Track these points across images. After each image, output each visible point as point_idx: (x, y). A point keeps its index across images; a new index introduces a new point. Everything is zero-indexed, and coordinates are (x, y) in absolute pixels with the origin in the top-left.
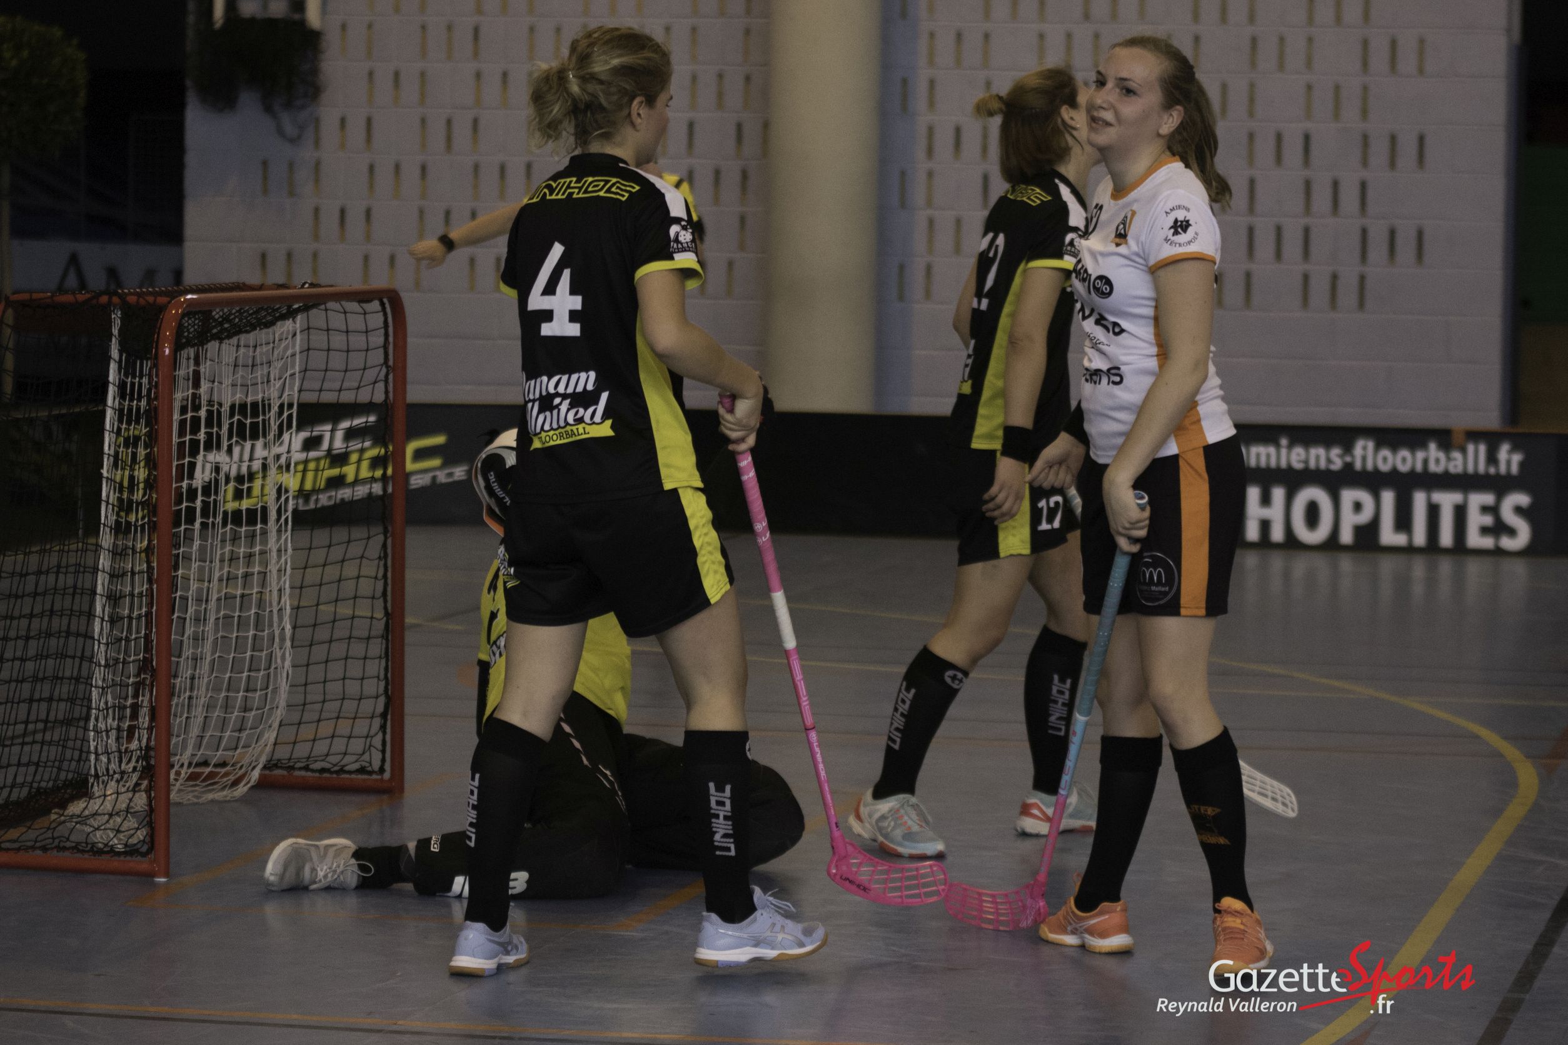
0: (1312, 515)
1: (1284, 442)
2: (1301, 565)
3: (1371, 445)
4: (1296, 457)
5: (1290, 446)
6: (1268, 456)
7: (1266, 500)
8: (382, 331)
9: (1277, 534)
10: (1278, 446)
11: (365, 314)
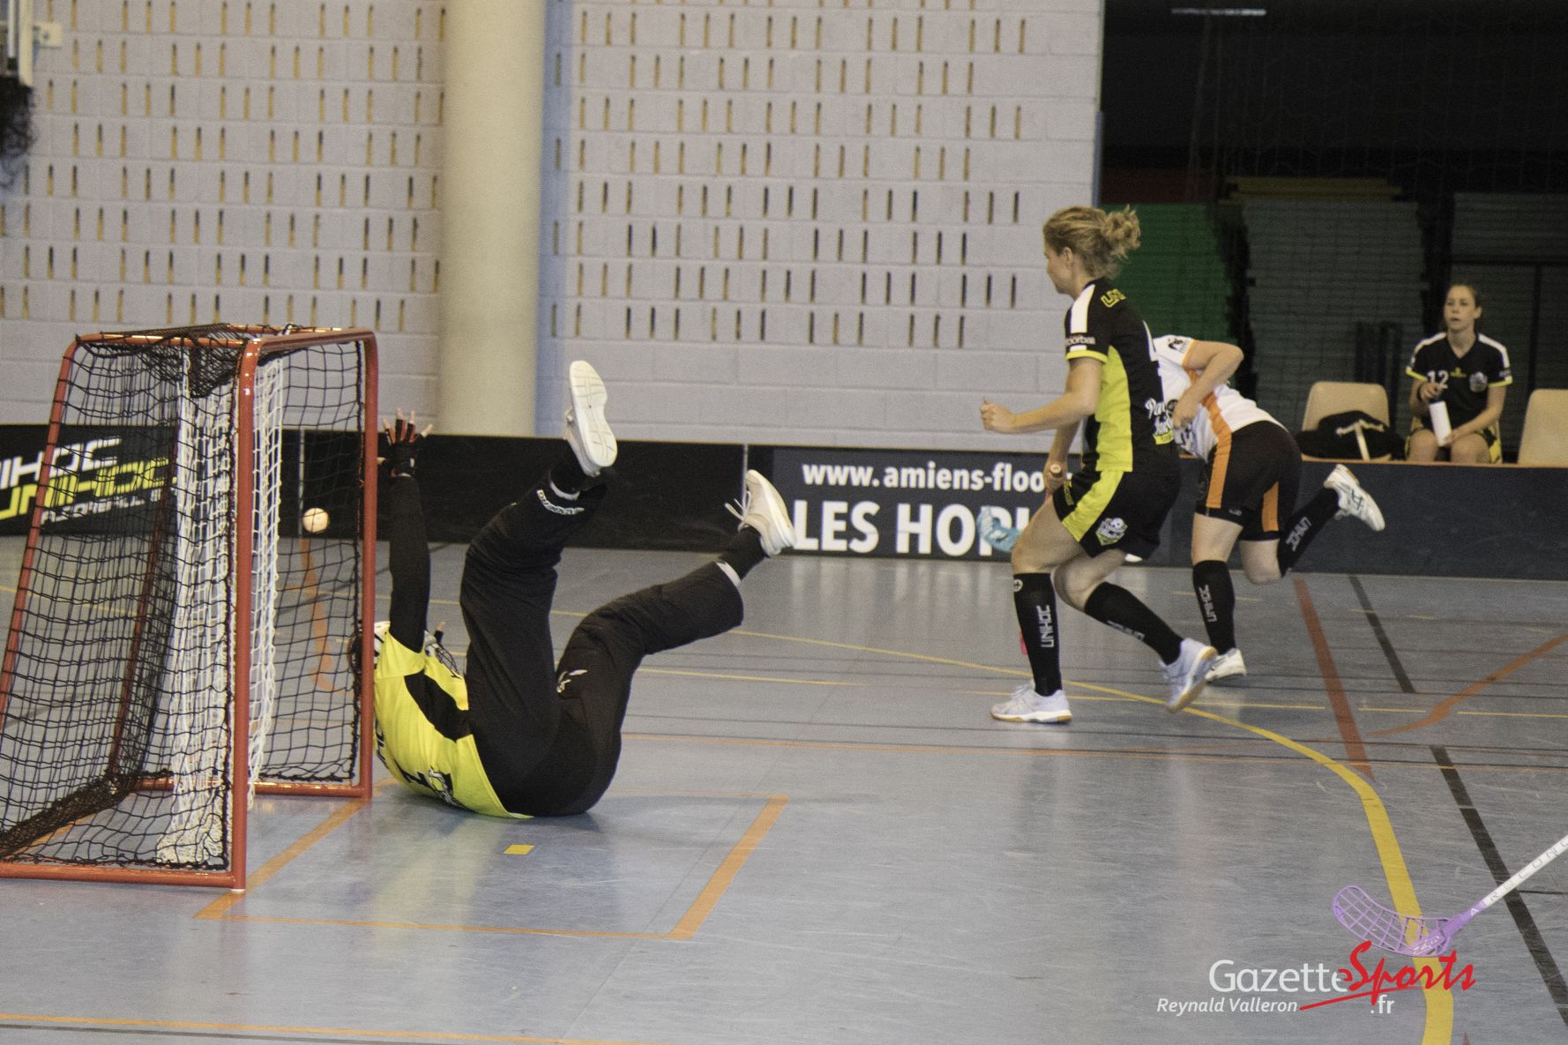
0: (956, 530)
1: (932, 465)
2: (945, 571)
3: (1008, 467)
4: (943, 479)
5: (937, 469)
6: (918, 477)
7: (915, 517)
8: (356, 370)
9: (925, 547)
10: (926, 469)
11: (342, 354)
